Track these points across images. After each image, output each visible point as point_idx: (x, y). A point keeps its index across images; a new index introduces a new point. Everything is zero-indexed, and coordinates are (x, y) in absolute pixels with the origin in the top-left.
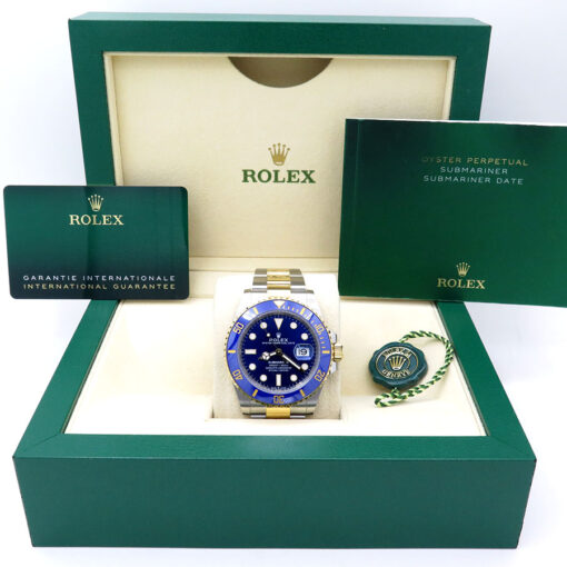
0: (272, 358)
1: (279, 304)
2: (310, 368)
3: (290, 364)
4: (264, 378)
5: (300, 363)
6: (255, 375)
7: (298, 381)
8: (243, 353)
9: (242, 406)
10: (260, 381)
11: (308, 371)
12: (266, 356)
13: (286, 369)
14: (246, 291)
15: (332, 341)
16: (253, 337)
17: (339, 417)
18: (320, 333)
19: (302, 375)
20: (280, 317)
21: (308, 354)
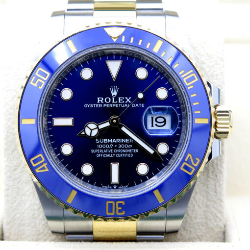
0: (102, 133)
1: (114, 33)
2: (172, 150)
3: (135, 145)
4: (87, 169)
5: (154, 142)
6: (73, 164)
7: (150, 175)
8: (50, 125)
9: (49, 218)
10: (81, 176)
11: (168, 156)
12: (91, 129)
13: (129, 153)
14: (55, 14)
15: (213, 100)
16: (67, 94)
17: (223, 237)
18: (189, 86)
19: (157, 164)
20: (117, 57)
21: (168, 126)
